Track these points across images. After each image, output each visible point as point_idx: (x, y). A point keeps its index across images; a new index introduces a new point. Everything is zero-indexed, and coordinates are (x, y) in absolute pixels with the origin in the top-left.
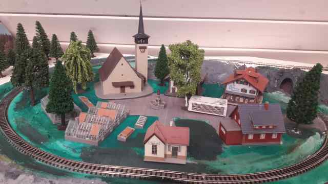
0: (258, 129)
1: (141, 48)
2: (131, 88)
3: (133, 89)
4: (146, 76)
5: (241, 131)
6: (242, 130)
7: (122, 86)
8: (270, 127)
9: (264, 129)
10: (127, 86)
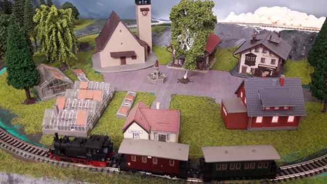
0: (268, 111)
1: (142, 10)
2: (133, 59)
3: (134, 60)
4: (150, 45)
5: (246, 113)
6: (248, 111)
7: (122, 57)
8: (285, 108)
9: (276, 110)
10: (129, 57)
